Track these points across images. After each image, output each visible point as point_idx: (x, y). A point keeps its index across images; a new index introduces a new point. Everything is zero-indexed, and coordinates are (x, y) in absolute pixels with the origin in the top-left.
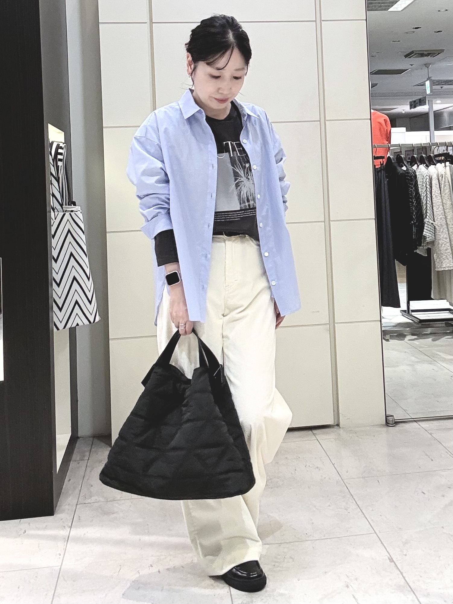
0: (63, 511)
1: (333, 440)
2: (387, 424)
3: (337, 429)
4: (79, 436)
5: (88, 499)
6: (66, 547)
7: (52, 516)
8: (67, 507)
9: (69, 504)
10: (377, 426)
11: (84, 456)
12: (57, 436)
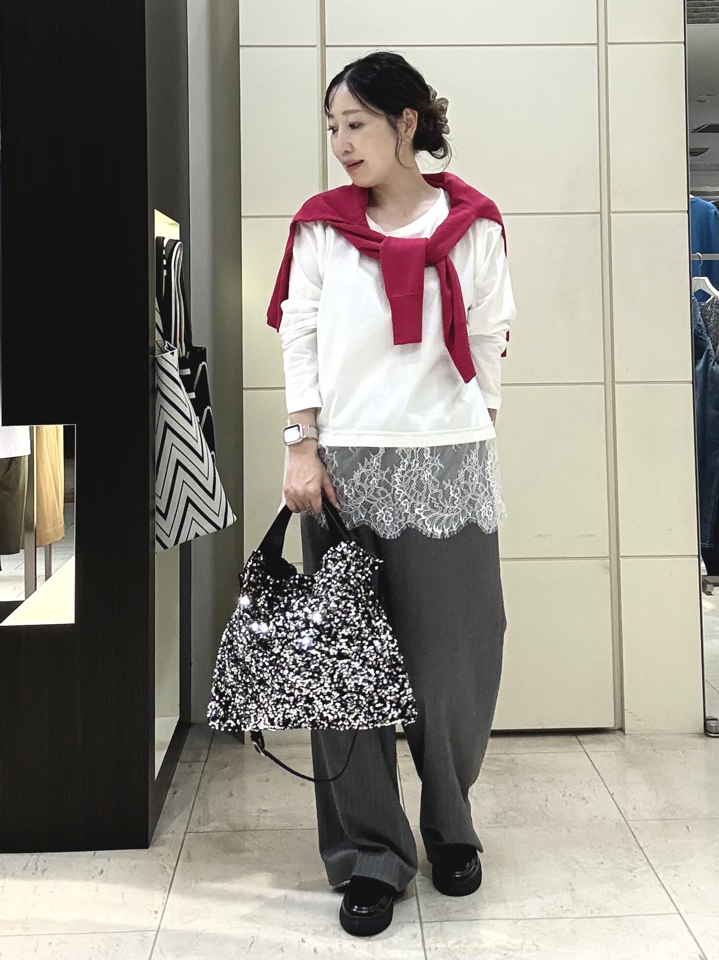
0: (164, 843)
1: (613, 754)
2: (707, 732)
3: (620, 735)
4: (192, 721)
5: (204, 826)
6: (167, 901)
7: (146, 850)
8: (168, 835)
9: (173, 832)
10: (690, 735)
11: (198, 755)
12: (158, 720)
